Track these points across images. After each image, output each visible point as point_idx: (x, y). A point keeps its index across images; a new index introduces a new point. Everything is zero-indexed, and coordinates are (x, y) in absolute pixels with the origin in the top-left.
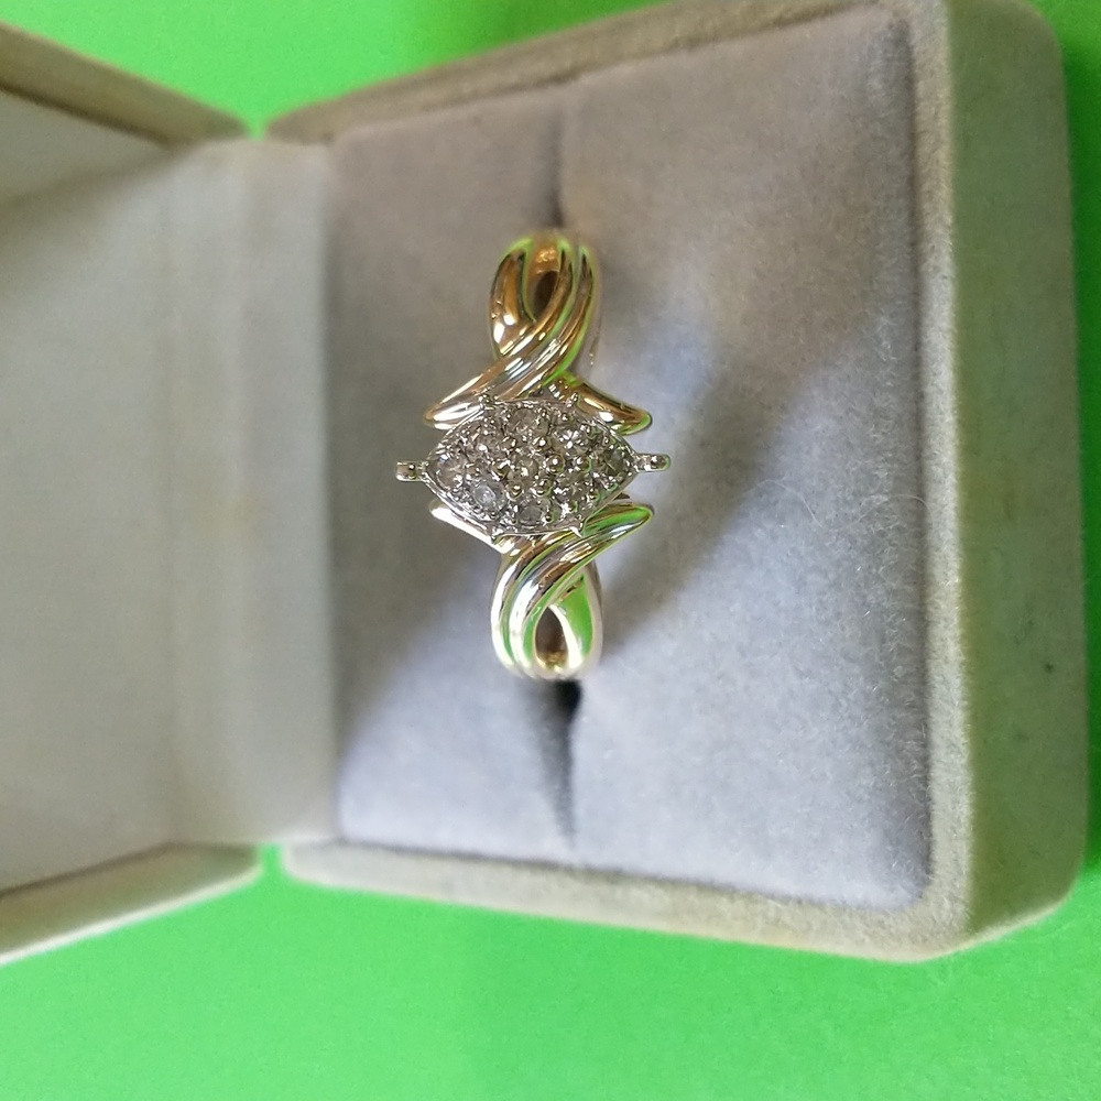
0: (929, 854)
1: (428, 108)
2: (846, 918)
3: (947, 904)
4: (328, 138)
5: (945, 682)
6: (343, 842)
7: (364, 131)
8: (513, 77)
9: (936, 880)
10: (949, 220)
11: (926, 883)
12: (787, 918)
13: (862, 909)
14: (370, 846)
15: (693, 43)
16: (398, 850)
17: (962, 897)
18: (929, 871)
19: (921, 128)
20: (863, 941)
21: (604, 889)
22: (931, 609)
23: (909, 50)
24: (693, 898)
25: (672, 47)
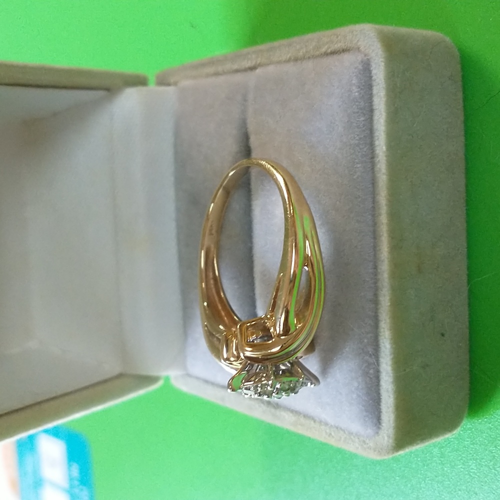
0: (380, 416)
1: (208, 76)
2: (352, 437)
3: (386, 438)
4: (175, 84)
5: (385, 346)
6: (189, 375)
7: (186, 83)
8: (235, 67)
9: (383, 428)
10: (384, 148)
11: (379, 428)
12: (333, 434)
13: (358, 435)
14: (198, 378)
15: (296, 60)
16: (206, 382)
17: (391, 436)
18: (380, 423)
19: (374, 107)
20: (358, 448)
21: (273, 410)
22: (379, 314)
23: (370, 72)
24: (302, 420)
25: (288, 61)
